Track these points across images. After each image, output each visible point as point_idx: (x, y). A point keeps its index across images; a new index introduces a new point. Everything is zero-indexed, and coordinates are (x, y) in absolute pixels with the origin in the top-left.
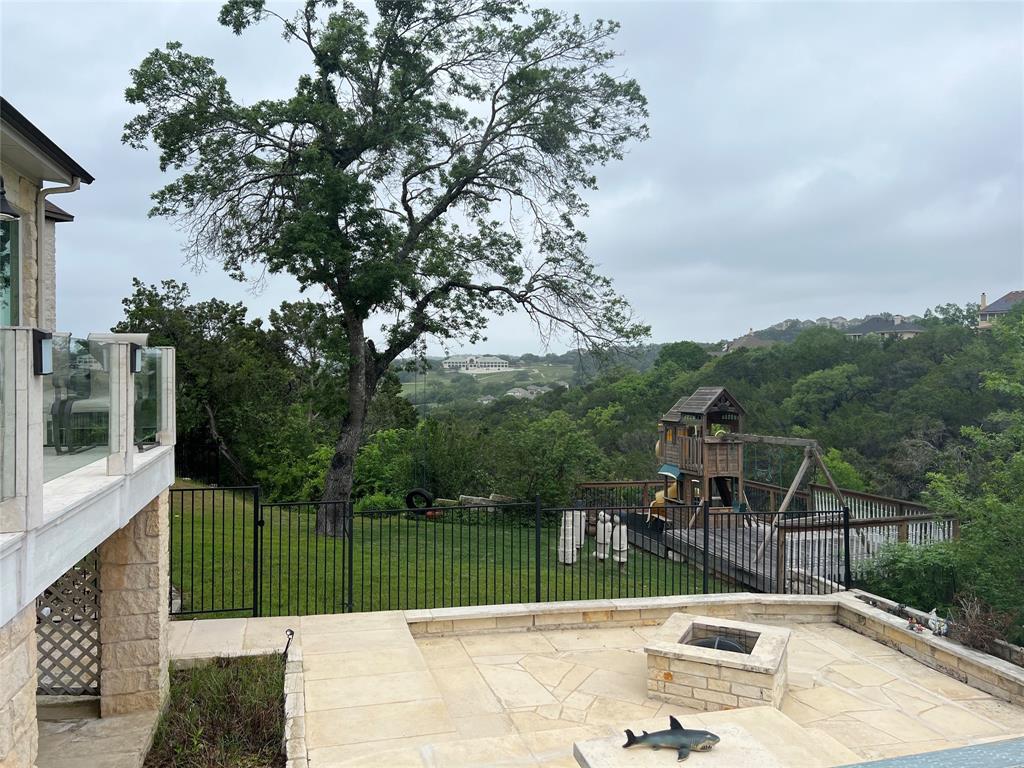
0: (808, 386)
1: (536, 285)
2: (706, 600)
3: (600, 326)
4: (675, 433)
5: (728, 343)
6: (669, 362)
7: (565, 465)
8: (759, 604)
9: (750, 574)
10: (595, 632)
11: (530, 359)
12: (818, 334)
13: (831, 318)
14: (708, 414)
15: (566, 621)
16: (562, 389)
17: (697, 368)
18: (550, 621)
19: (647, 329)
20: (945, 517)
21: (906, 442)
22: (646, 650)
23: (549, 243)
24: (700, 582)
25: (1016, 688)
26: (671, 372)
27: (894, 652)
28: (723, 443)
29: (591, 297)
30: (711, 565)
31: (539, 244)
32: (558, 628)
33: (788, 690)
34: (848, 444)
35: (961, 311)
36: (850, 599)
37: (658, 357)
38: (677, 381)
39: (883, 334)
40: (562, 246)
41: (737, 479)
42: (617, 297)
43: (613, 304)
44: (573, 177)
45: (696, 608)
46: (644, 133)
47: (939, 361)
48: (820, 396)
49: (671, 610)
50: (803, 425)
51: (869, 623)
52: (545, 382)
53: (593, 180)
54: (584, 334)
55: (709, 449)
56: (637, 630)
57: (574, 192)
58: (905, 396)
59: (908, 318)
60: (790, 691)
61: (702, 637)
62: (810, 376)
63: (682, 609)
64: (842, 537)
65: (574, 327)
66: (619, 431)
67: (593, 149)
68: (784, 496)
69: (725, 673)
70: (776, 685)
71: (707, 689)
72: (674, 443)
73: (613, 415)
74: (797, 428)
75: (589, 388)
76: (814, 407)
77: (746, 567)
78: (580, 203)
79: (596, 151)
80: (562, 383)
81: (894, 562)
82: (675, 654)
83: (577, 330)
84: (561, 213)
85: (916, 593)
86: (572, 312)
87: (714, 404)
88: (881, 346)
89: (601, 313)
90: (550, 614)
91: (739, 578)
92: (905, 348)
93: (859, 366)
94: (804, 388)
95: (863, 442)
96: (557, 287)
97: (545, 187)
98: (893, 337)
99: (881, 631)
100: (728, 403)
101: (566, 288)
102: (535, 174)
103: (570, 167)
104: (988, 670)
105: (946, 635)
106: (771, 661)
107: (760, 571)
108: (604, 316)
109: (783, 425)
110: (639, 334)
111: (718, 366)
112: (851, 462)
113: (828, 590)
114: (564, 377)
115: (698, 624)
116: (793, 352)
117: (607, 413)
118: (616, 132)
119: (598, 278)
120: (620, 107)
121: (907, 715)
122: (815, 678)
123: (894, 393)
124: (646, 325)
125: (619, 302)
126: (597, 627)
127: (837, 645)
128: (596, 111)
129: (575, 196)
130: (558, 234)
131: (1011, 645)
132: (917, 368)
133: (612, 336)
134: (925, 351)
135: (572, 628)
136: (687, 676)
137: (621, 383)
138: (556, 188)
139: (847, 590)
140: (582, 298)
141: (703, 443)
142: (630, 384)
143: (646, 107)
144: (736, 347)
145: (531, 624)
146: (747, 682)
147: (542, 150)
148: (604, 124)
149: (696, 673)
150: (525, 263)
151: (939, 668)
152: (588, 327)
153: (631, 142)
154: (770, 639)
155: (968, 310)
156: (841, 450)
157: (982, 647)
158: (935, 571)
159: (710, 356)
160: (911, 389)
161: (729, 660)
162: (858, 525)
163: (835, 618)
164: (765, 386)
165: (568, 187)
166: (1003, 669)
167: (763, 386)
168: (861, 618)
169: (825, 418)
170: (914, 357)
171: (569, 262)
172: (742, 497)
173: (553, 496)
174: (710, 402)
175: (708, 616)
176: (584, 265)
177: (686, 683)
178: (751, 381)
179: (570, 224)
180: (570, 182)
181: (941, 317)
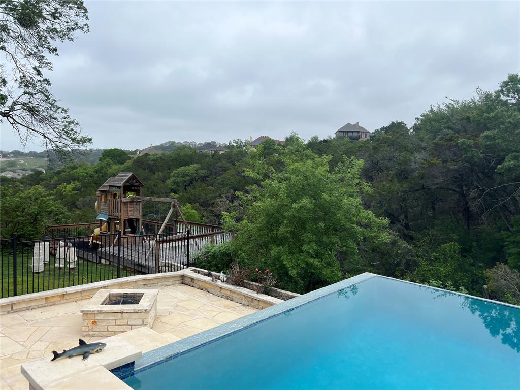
0: (178, 174)
1: (16, 107)
2: (118, 281)
3: (61, 136)
4: (106, 197)
5: (140, 151)
6: (108, 159)
7: (38, 217)
8: (146, 280)
9: (141, 266)
10: (53, 307)
11: (17, 154)
12: (183, 149)
13: (190, 142)
14: (124, 186)
15: (34, 304)
16: (41, 173)
17: (123, 163)
18: (24, 306)
19: (91, 140)
20: (229, 231)
21: (218, 200)
22: (82, 311)
23: (25, 82)
24: (116, 273)
25: (251, 299)
26: (108, 165)
27: (205, 292)
28: (132, 201)
29: (55, 119)
30: (122, 263)
31: (18, 83)
32: (28, 309)
33: (157, 318)
34: (195, 201)
35: (243, 143)
36: (188, 272)
37: (101, 156)
38: (111, 170)
39: (212, 151)
40: (34, 86)
41: (138, 220)
42: (71, 120)
43: (69, 124)
44: (42, 45)
45: (113, 286)
46: (86, 29)
47: (233, 164)
48: (184, 179)
49: (98, 289)
50: (175, 192)
51: (196, 281)
52: (28, 168)
53: (55, 50)
54: (50, 140)
55: (124, 205)
56: (79, 302)
57: (42, 54)
58: (220, 179)
59: (223, 144)
60: (158, 318)
61: (114, 300)
62: (179, 169)
63: (105, 287)
64: (186, 244)
65: (44, 135)
66: (77, 197)
67: (54, 30)
68: (161, 226)
69: (125, 315)
70: (150, 316)
71: (116, 325)
72: (105, 202)
73: (73, 188)
74: (172, 194)
75: (59, 173)
76: (181, 184)
77: (140, 262)
78: (47, 62)
79: (57, 32)
80: (40, 169)
81: (208, 253)
82: (98, 311)
83: (45, 137)
84: (33, 66)
85: (216, 265)
86: (42, 126)
87: (127, 181)
88: (211, 157)
89: (61, 128)
90: (24, 301)
91: (136, 268)
92: (221, 158)
93: (201, 165)
94: (176, 175)
95: (202, 200)
96: (32, 111)
97: (22, 48)
98: (216, 152)
99: (200, 284)
100: (134, 181)
101: (38, 111)
102: (15, 39)
103: (40, 39)
104: (240, 294)
105: (226, 281)
106: (148, 306)
107: (147, 264)
108: (63, 130)
109: (166, 193)
110: (85, 142)
111: (133, 163)
112: (196, 210)
113: (179, 269)
114: (41, 166)
115: (112, 294)
116: (171, 157)
117: (69, 187)
118: (69, 24)
119: (59, 108)
120: (71, 10)
121: (208, 319)
122: (170, 310)
123: (215, 178)
124: (89, 137)
125: (73, 123)
126: (54, 305)
127: (181, 293)
128: (56, 9)
129: (43, 57)
130: (31, 78)
131: (250, 282)
132: (224, 167)
133: (69, 142)
134: (228, 160)
135: (38, 308)
136: (104, 321)
137: (79, 170)
138: (30, 50)
139: (187, 268)
140: (49, 119)
141: (121, 201)
142: (85, 171)
143: (87, 14)
144: (143, 153)
145: (10, 309)
146: (136, 318)
147: (21, 25)
148: (60, 18)
149: (110, 318)
150: (9, 93)
151: (223, 297)
152: (53, 135)
153: (78, 32)
154: (149, 295)
155: (245, 143)
156: (192, 204)
157: (239, 284)
158: (224, 254)
159: (130, 157)
160: (222, 176)
161: (127, 309)
162: (194, 238)
163: (181, 281)
164: (158, 174)
165: (39, 51)
166: (246, 292)
167: (157, 173)
168: (193, 279)
169: (186, 189)
170: (224, 162)
171: (40, 96)
172: (141, 228)
173: (29, 235)
174: (125, 180)
175: (119, 289)
176: (49, 99)
177: (104, 324)
178: (150, 171)
179: (39, 73)
180: (40, 48)
181: (235, 145)
